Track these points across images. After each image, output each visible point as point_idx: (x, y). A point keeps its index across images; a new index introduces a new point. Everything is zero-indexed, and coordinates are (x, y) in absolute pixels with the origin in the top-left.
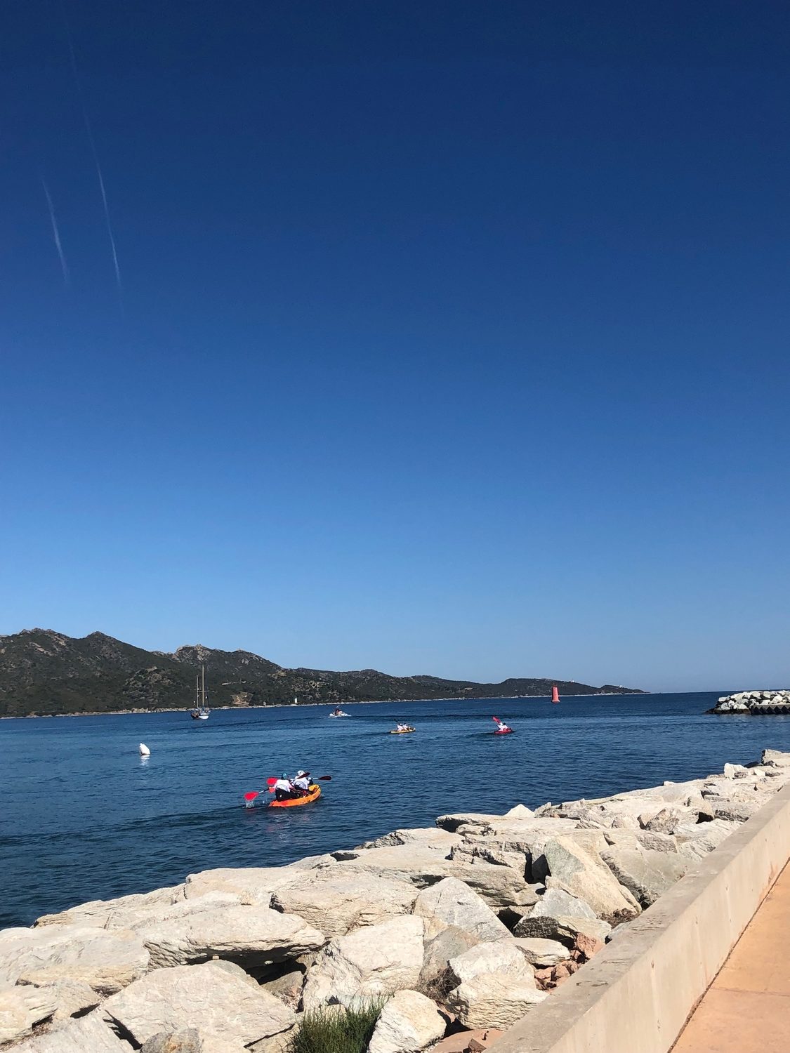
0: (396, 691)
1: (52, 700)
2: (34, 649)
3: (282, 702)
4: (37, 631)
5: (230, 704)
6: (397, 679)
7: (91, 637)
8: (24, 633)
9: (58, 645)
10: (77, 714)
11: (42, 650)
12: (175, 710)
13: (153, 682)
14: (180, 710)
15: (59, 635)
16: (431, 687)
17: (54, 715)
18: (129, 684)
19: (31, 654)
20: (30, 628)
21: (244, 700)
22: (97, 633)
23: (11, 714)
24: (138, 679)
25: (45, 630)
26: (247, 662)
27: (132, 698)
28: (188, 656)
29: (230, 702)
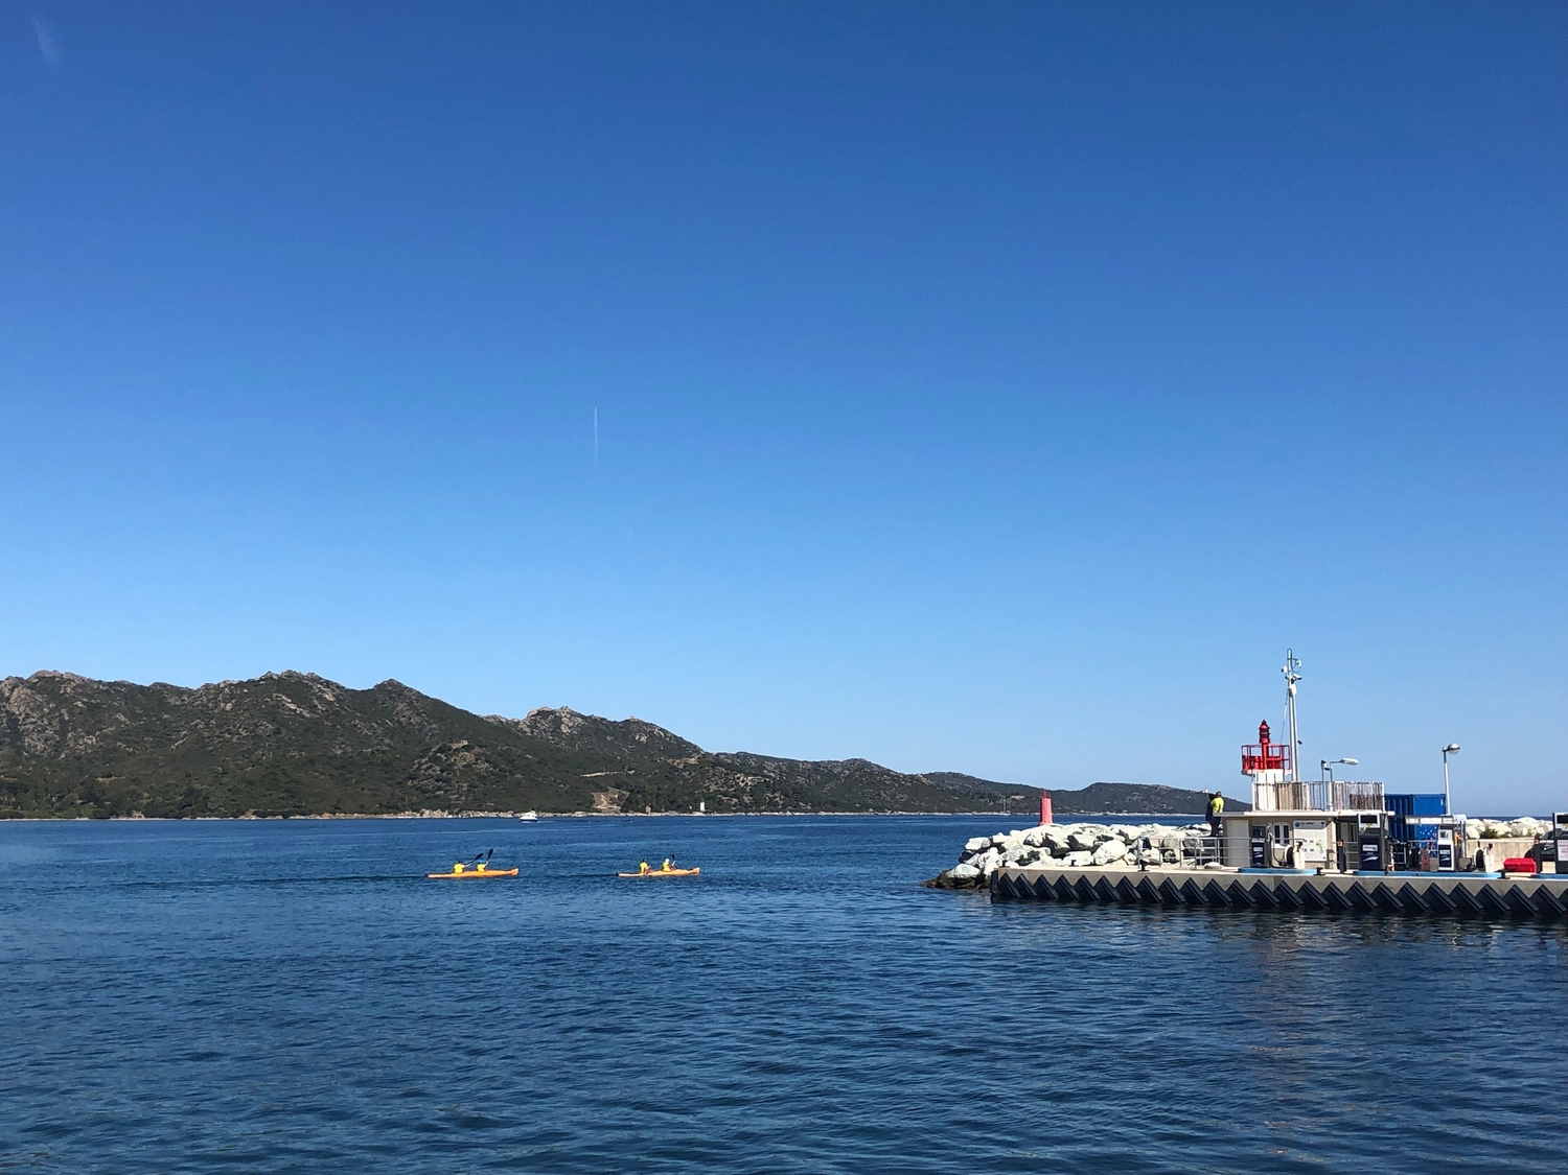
3: (678, 808)
5: (588, 808)
13: (461, 765)
16: (954, 792)
18: (419, 768)
21: (612, 801)
24: (434, 760)
26: (644, 739)
27: (424, 792)
28: (545, 724)
29: (588, 806)
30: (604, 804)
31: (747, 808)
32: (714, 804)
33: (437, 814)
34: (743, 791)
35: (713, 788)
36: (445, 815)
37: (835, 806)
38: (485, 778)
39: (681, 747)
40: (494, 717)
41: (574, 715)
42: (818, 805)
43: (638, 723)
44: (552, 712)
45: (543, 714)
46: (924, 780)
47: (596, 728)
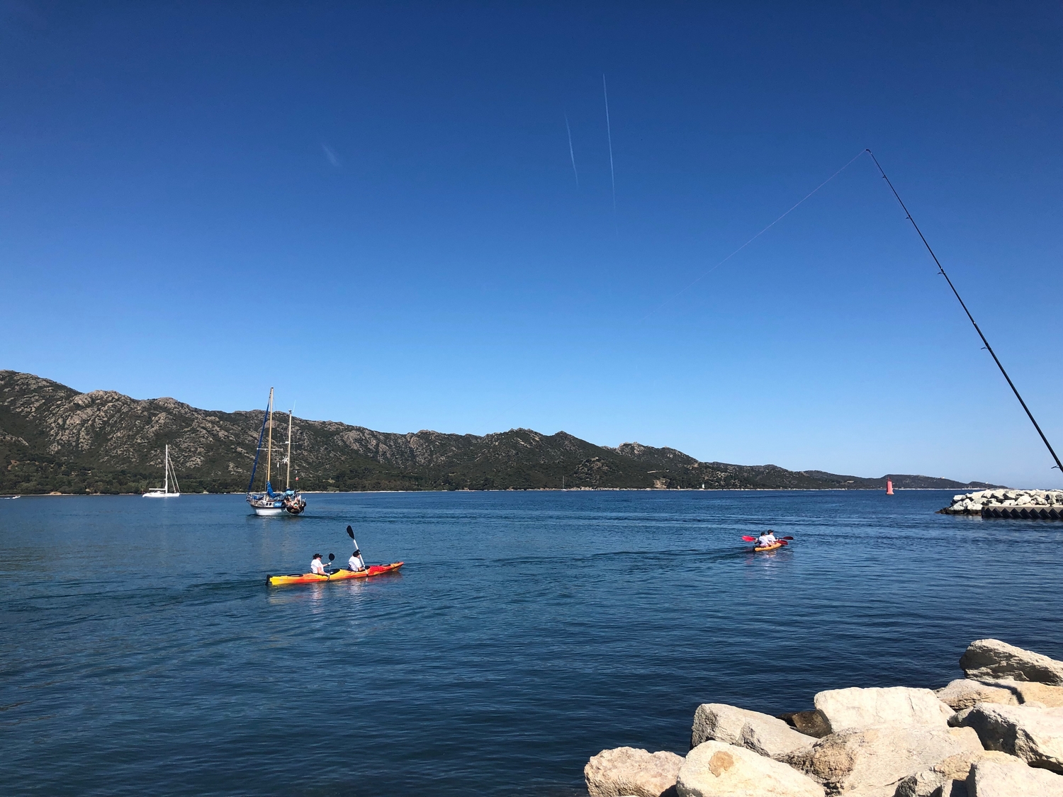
0: (790, 482)
1: (525, 479)
2: (517, 442)
3: (692, 487)
4: (521, 430)
5: (652, 487)
6: (791, 473)
7: (558, 435)
8: (512, 431)
9: (534, 440)
10: (542, 489)
11: (523, 443)
12: (611, 489)
13: (596, 467)
14: (615, 489)
15: (536, 433)
16: (819, 480)
17: (525, 489)
18: (578, 469)
19: (515, 446)
20: (516, 428)
21: (663, 484)
22: (562, 432)
23: (496, 488)
24: (585, 465)
25: (526, 429)
26: (671, 456)
27: (581, 479)
28: (627, 450)
29: (652, 486)
30: (659, 485)
31: (723, 487)
32: (709, 485)
33: (587, 489)
34: (721, 479)
35: (706, 478)
36: (591, 489)
37: (764, 486)
38: (606, 473)
39: (689, 460)
40: (605, 447)
41: (639, 445)
42: (756, 485)
43: (668, 449)
44: (630, 445)
45: (626, 445)
46: (805, 474)
47: (650, 451)
